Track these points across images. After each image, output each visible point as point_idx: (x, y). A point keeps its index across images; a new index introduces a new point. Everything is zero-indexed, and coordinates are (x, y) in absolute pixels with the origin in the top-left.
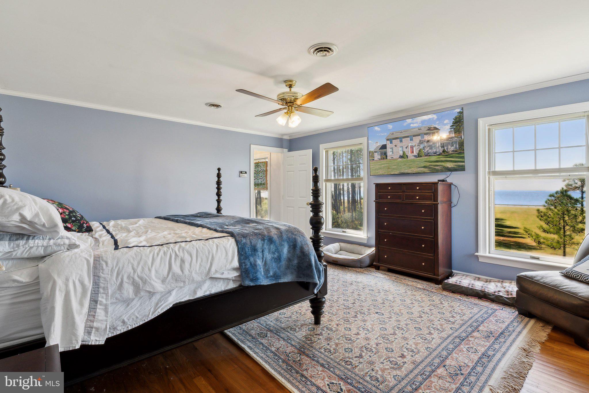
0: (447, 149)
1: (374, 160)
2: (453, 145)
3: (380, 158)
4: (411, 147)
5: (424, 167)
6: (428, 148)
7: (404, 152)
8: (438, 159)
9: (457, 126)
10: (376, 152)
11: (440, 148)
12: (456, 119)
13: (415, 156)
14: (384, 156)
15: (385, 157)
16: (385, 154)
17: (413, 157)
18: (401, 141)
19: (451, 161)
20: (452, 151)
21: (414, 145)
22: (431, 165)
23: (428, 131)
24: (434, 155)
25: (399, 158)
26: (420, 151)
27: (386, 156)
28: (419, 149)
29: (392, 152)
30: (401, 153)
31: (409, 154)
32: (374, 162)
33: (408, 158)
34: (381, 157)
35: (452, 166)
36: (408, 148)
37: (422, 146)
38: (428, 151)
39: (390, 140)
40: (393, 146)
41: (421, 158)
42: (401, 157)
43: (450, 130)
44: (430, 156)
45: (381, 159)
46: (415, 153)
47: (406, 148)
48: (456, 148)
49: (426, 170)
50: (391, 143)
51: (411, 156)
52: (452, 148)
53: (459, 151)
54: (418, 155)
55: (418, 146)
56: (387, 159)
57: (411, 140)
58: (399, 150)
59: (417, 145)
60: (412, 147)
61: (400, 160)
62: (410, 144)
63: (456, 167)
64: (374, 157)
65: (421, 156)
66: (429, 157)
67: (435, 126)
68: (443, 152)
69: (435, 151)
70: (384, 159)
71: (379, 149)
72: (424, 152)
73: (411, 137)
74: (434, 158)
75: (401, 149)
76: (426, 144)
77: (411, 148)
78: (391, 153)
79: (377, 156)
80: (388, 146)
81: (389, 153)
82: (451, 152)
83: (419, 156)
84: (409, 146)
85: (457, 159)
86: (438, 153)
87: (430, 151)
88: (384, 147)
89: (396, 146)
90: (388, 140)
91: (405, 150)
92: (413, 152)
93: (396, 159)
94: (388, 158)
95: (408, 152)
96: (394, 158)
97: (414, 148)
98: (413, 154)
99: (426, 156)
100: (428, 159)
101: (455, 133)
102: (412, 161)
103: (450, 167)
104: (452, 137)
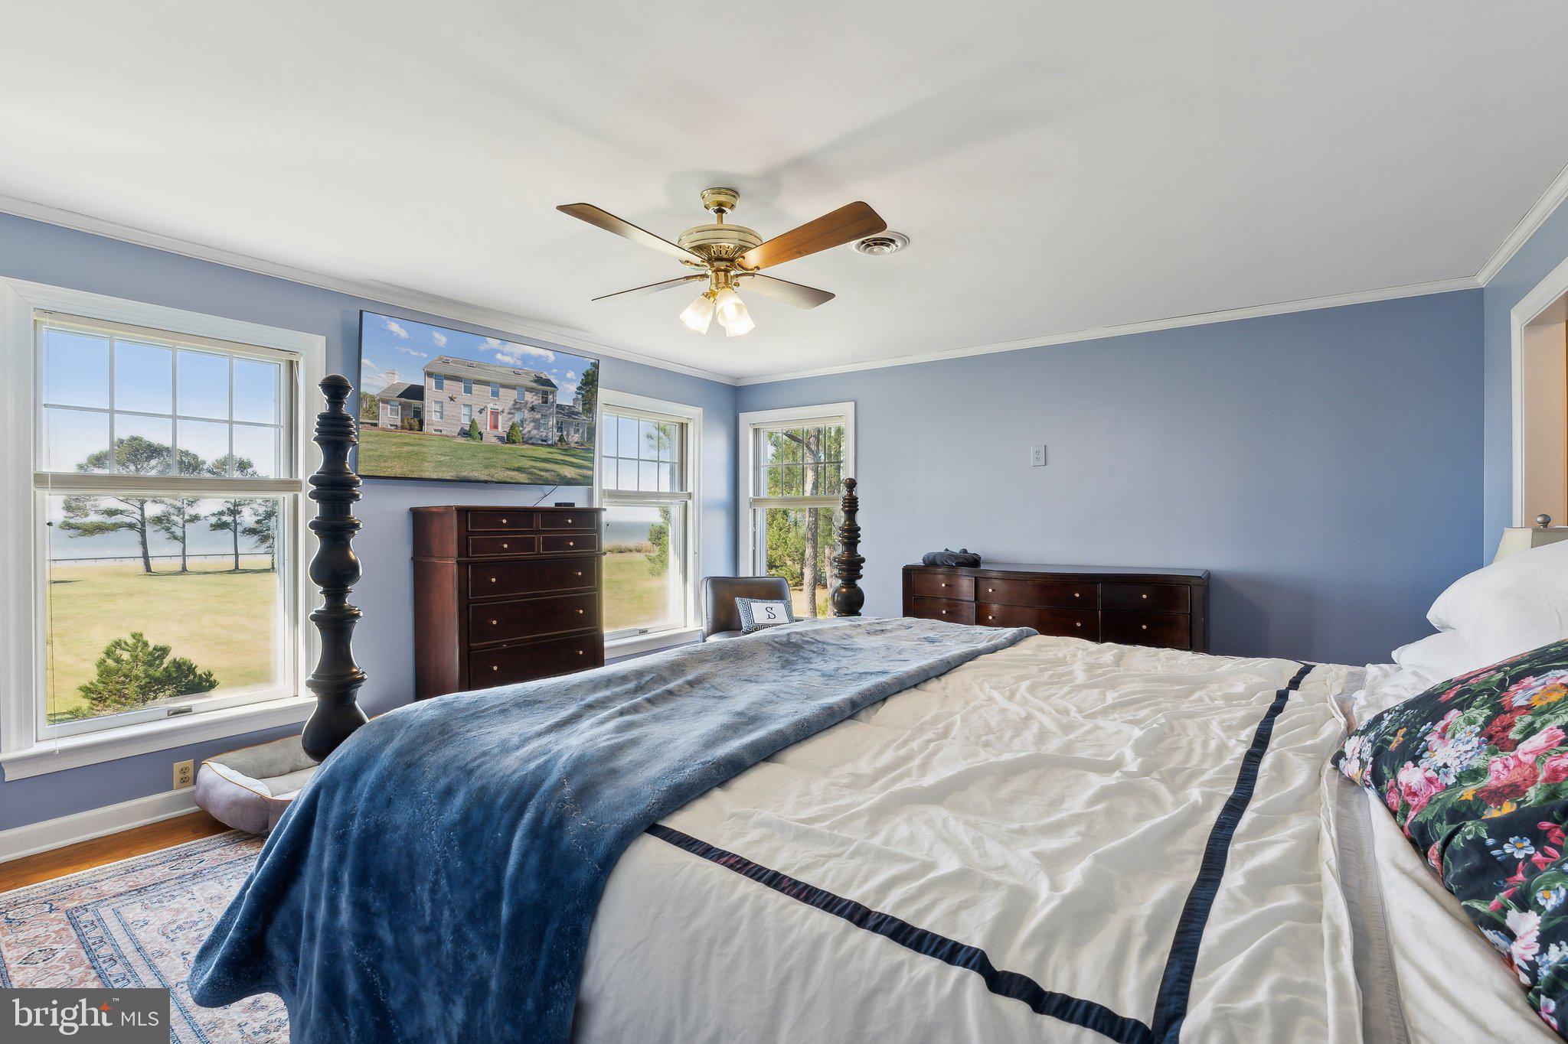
0: (568, 435)
1: (375, 425)
2: (578, 430)
3: (399, 423)
4: (491, 413)
5: (519, 469)
6: (532, 424)
7: (473, 422)
8: (549, 456)
9: (588, 391)
10: (383, 401)
11: (555, 430)
12: (587, 375)
13: (501, 439)
14: (415, 421)
15: (415, 423)
16: (418, 414)
17: (495, 440)
18: (468, 390)
19: (572, 464)
20: (576, 443)
21: (500, 409)
22: (534, 467)
23: (534, 385)
24: (542, 445)
25: (458, 434)
26: (513, 427)
27: (421, 423)
28: (511, 423)
29: (438, 414)
30: (466, 422)
31: (485, 428)
32: (374, 431)
33: (481, 439)
34: (402, 421)
35: (574, 476)
36: (483, 414)
37: (517, 418)
38: (529, 432)
39: (440, 379)
40: (443, 395)
41: (513, 446)
42: (465, 434)
43: (574, 396)
44: (533, 444)
45: (403, 428)
46: (502, 429)
47: (481, 412)
48: (584, 437)
49: (522, 477)
50: (439, 386)
51: (490, 437)
52: (576, 437)
53: (586, 445)
54: (508, 437)
55: (510, 413)
56: (421, 430)
57: (495, 394)
58: (460, 413)
59: (506, 411)
60: (495, 414)
61: (462, 440)
62: (490, 406)
63: (579, 477)
64: (377, 417)
65: (514, 442)
66: (530, 447)
67: (549, 377)
68: (559, 440)
69: (544, 433)
70: (411, 429)
71: (400, 396)
72: (521, 432)
73: (497, 388)
74: (542, 452)
75: (465, 411)
76: (527, 414)
77: (493, 416)
78: (435, 417)
79: (389, 416)
80: (427, 393)
81: (432, 416)
82: (573, 445)
83: (509, 439)
84: (489, 410)
85: (583, 462)
86: (550, 442)
87: (534, 432)
88: (415, 393)
89: (452, 399)
90: (429, 374)
91: (476, 416)
92: (496, 427)
93: (448, 436)
94: (425, 428)
95: (484, 425)
96: (444, 433)
97: (500, 417)
98: (495, 432)
99: (525, 442)
100: (530, 453)
101: (584, 404)
102: (492, 449)
103: (569, 476)
104: (577, 413)
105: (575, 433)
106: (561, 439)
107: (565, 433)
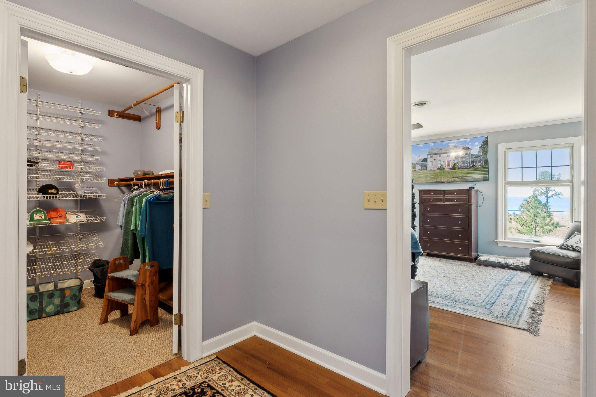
0: (476, 164)
1: (415, 170)
3: (421, 169)
4: (447, 161)
5: (457, 177)
6: (462, 163)
7: (441, 165)
8: (468, 172)
9: (484, 147)
10: (417, 164)
11: (471, 163)
12: (483, 142)
13: (450, 169)
15: (425, 168)
16: (426, 166)
18: (439, 156)
19: (478, 174)
20: (480, 166)
21: (450, 160)
22: (463, 176)
24: (466, 169)
25: (437, 169)
26: (454, 165)
27: (427, 168)
28: (454, 163)
29: (431, 165)
30: (439, 166)
31: (446, 167)
32: (415, 172)
33: (444, 170)
34: (422, 168)
35: (479, 177)
37: (456, 162)
38: (461, 165)
39: (431, 155)
40: (433, 159)
41: (455, 170)
42: (439, 169)
43: (479, 150)
44: (462, 169)
45: (422, 170)
46: (451, 166)
47: (444, 162)
48: (482, 163)
49: (458, 180)
50: (431, 157)
51: (447, 169)
52: (480, 164)
53: (485, 166)
54: (453, 168)
55: (453, 161)
56: (426, 170)
58: (437, 164)
61: (438, 171)
62: (447, 159)
63: (481, 178)
64: (415, 168)
65: (455, 169)
66: (461, 170)
67: (468, 146)
68: (472, 166)
69: (466, 165)
70: (424, 170)
71: (421, 162)
72: (457, 166)
73: (448, 154)
74: (465, 171)
75: (439, 162)
76: (459, 160)
79: (418, 168)
80: (428, 160)
81: (429, 165)
82: (478, 167)
85: (483, 172)
86: (469, 167)
87: (463, 165)
88: (425, 160)
89: (435, 160)
90: (429, 154)
91: (442, 163)
92: (449, 165)
94: (428, 169)
95: (445, 165)
96: (433, 169)
97: (450, 162)
98: (449, 167)
99: (459, 169)
100: (461, 172)
101: (483, 152)
102: (449, 172)
103: (477, 178)
104: (480, 156)
105: (479, 163)
106: (473, 166)
107: (475, 163)
